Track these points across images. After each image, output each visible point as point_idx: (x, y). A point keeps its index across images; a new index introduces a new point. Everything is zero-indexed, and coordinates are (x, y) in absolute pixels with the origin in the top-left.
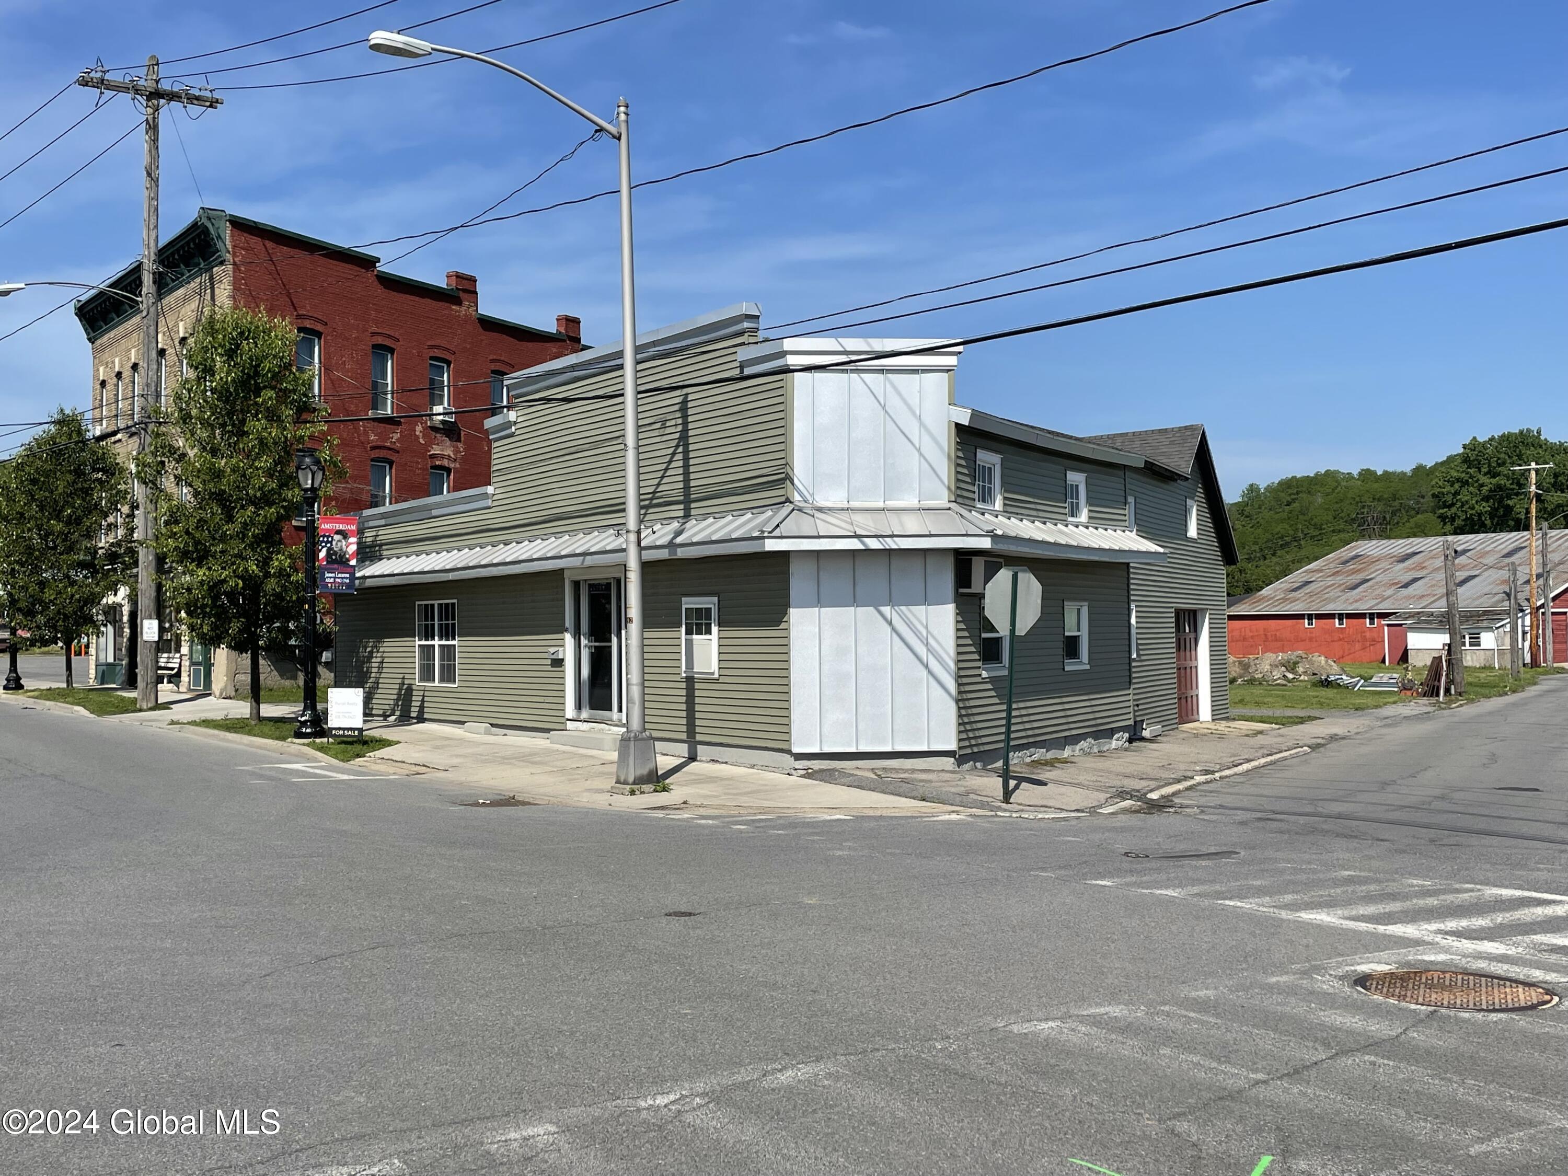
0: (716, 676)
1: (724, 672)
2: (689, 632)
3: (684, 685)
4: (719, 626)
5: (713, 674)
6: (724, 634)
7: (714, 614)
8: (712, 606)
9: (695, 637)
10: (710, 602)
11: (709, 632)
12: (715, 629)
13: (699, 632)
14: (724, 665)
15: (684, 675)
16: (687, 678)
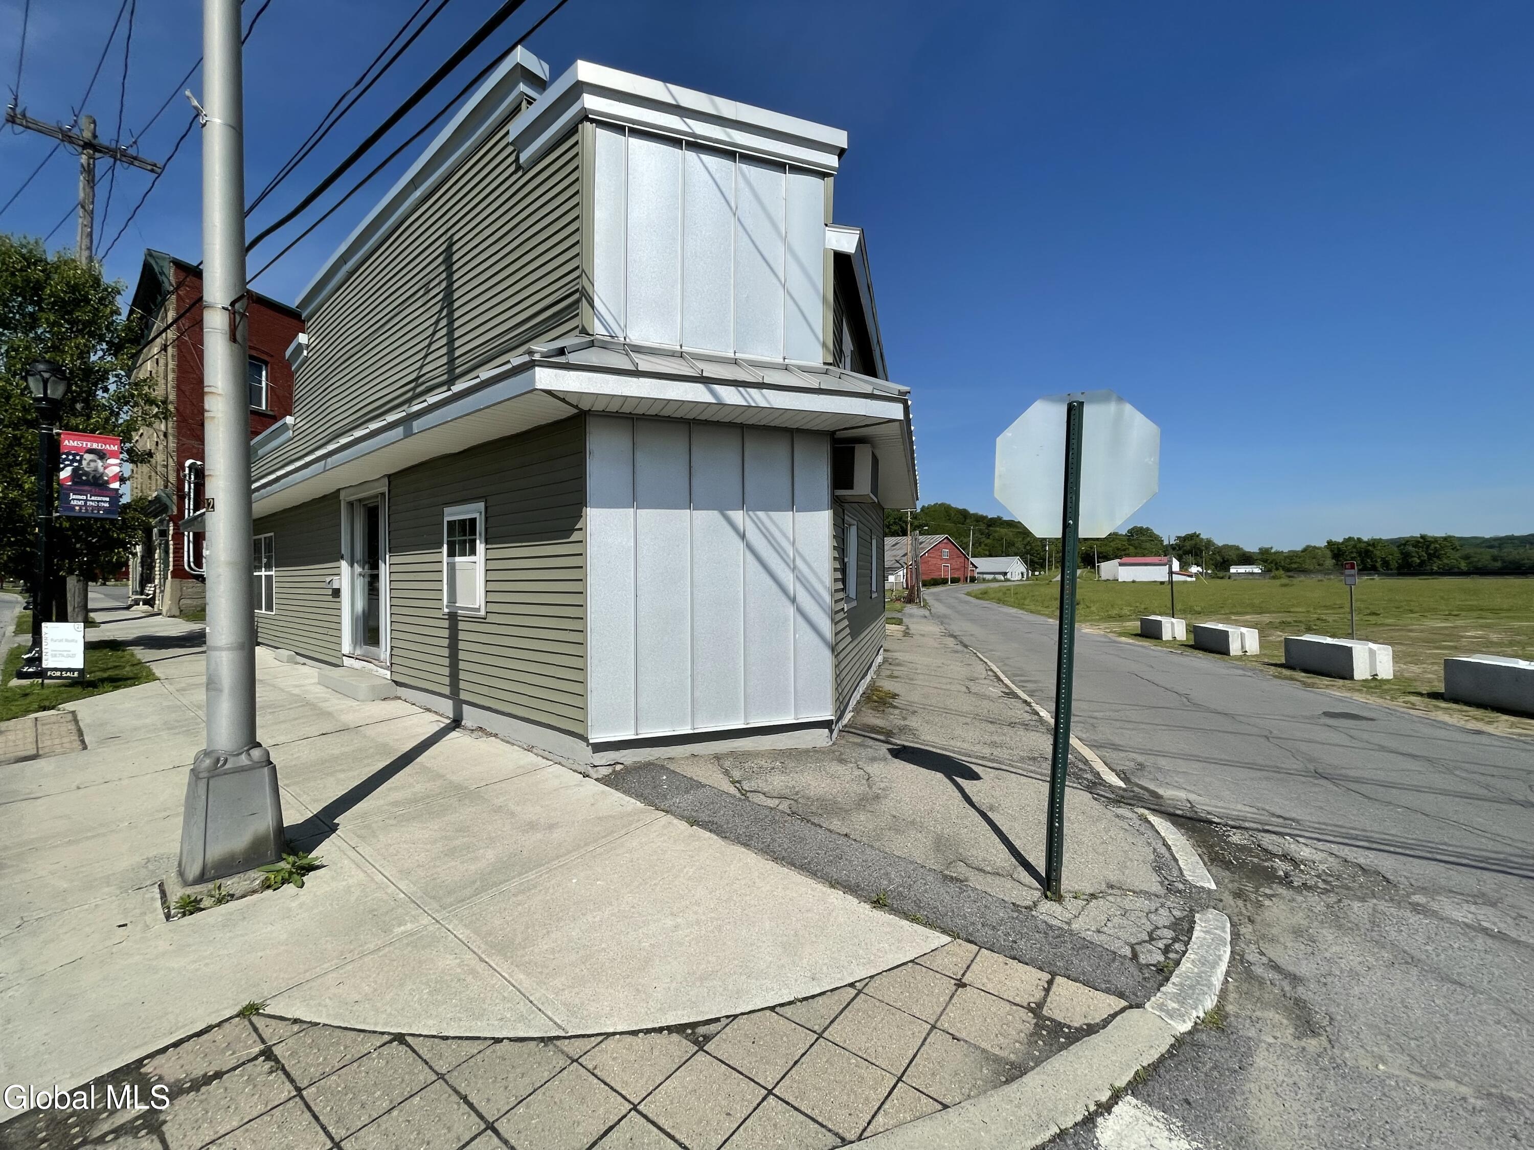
0: (482, 613)
1: (492, 607)
2: (451, 554)
3: (446, 624)
4: (487, 543)
5: (478, 610)
6: (494, 554)
7: (480, 527)
8: (477, 515)
9: (458, 559)
10: (474, 511)
11: (473, 552)
12: (480, 547)
13: (463, 554)
14: (493, 597)
15: (446, 610)
16: (449, 614)
